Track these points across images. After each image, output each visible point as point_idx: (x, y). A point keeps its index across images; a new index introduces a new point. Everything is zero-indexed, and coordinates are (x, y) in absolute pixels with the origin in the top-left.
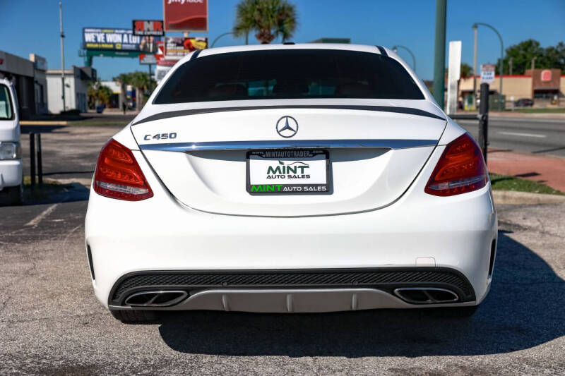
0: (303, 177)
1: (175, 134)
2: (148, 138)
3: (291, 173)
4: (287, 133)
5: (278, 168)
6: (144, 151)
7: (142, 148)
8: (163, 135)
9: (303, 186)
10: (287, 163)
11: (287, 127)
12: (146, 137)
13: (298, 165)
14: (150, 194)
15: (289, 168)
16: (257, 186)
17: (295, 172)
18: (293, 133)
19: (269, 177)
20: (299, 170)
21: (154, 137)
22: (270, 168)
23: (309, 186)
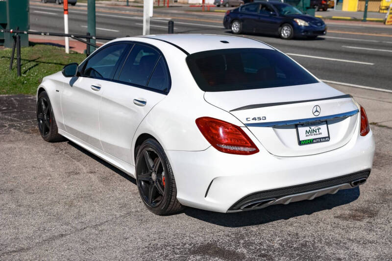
0: (319, 134)
1: (265, 117)
2: (248, 119)
3: (315, 133)
4: (317, 114)
5: (309, 131)
6: (248, 127)
7: (247, 125)
8: (258, 118)
9: (320, 138)
10: (313, 128)
11: (317, 111)
12: (247, 119)
13: (317, 128)
14: (257, 151)
15: (313, 130)
16: (303, 141)
17: (316, 132)
18: (318, 113)
19: (307, 136)
20: (317, 131)
21: (253, 119)
22: (307, 131)
23: (322, 138)
